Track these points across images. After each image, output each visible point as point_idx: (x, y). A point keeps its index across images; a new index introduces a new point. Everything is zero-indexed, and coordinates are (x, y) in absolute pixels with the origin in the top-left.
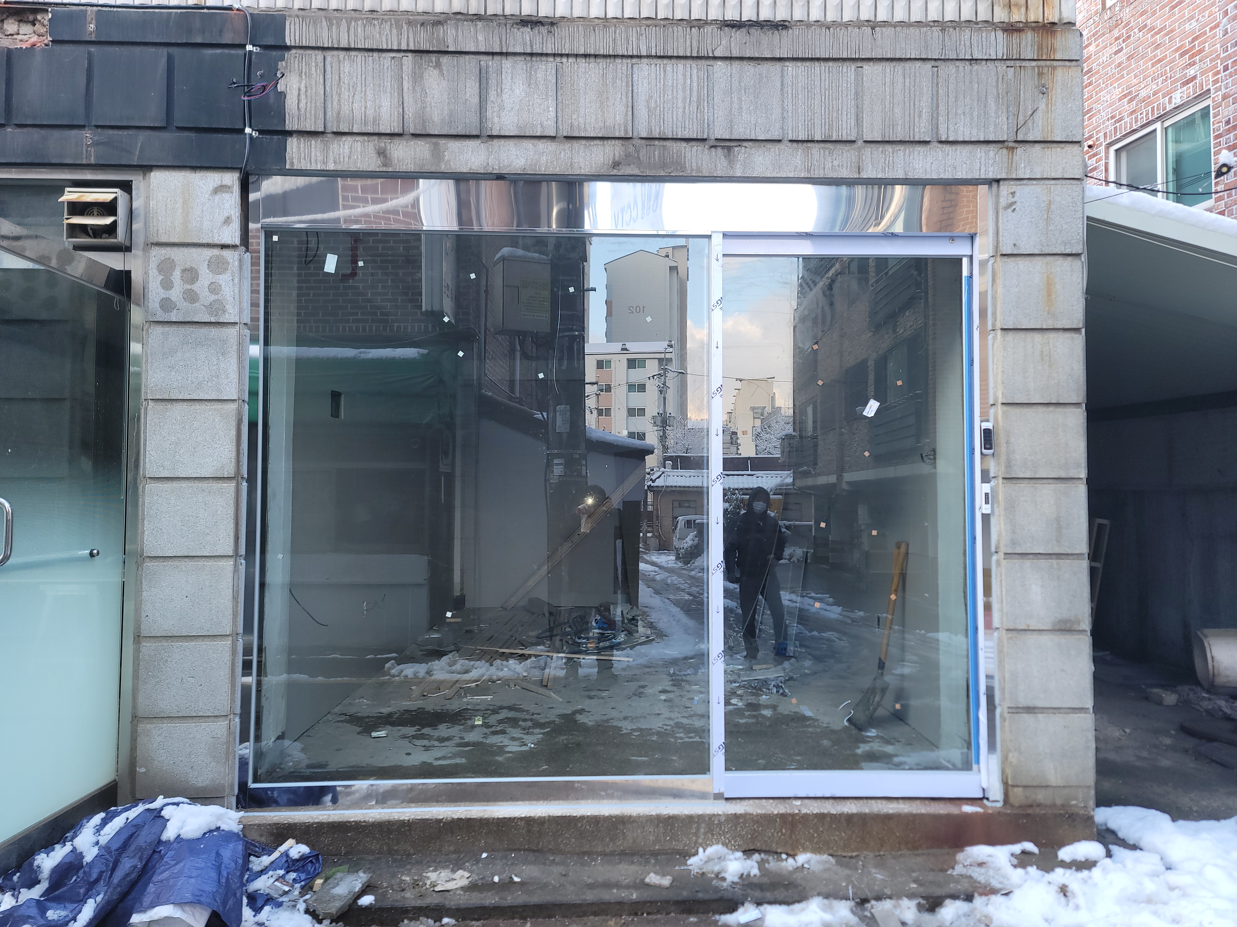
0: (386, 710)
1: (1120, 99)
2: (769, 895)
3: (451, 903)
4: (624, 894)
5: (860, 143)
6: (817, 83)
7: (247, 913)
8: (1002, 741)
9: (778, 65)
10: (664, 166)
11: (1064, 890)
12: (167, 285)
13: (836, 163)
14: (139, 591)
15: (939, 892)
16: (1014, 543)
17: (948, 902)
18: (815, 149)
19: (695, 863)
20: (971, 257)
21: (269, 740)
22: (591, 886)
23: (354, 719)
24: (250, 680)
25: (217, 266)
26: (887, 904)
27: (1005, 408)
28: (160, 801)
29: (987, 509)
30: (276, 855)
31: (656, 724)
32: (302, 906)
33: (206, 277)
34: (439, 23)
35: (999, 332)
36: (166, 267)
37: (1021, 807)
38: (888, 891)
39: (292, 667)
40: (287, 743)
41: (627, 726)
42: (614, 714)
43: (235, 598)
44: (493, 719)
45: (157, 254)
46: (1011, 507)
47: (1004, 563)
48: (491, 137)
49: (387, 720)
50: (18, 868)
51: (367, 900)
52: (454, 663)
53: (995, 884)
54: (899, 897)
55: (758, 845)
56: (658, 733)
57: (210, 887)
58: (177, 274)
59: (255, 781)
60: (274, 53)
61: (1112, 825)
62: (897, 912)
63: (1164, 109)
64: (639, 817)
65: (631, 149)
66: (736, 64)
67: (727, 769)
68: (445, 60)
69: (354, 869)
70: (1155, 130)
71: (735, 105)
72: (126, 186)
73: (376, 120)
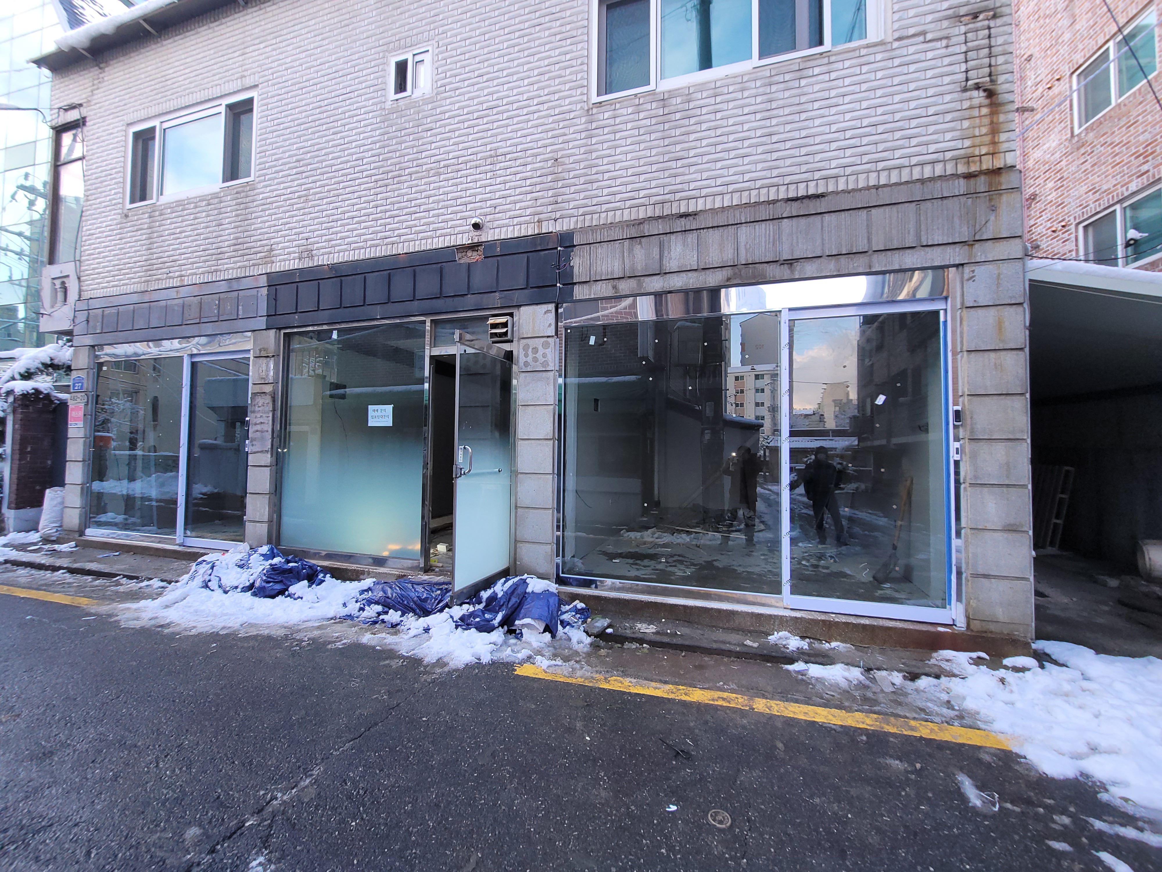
0: (619, 551)
1: (1086, 193)
2: (812, 659)
3: (647, 638)
4: (732, 647)
5: (870, 252)
6: (843, 223)
7: (560, 627)
8: (966, 593)
9: (819, 217)
10: (754, 278)
11: (1002, 681)
12: (526, 355)
13: (855, 265)
14: (516, 487)
15: (917, 671)
16: (976, 477)
17: (923, 677)
18: (843, 259)
19: (773, 638)
20: (946, 310)
21: (568, 557)
22: (715, 641)
23: (605, 553)
24: (560, 533)
25: (546, 346)
26: (884, 673)
27: (970, 397)
28: (526, 576)
29: (957, 457)
30: (571, 606)
31: (757, 570)
32: (582, 629)
33: (541, 351)
34: (641, 223)
35: (965, 353)
36: (526, 348)
37: (977, 632)
38: (885, 667)
39: (578, 529)
40: (576, 559)
41: (740, 569)
42: (734, 563)
43: (553, 492)
44: (671, 560)
45: (523, 341)
46: (974, 456)
47: (969, 489)
48: (666, 273)
49: (620, 556)
50: (475, 597)
51: (609, 631)
52: (653, 534)
53: (956, 672)
54: (892, 671)
55: (809, 635)
56: (757, 574)
57: (546, 614)
58: (530, 350)
59: (563, 573)
60: (569, 249)
61: (1047, 651)
62: (890, 678)
63: (1122, 195)
64: (742, 612)
65: (737, 271)
66: (794, 219)
67: (791, 594)
68: (643, 240)
69: (604, 617)
70: (1115, 211)
71: (795, 241)
72: (511, 315)
73: (612, 273)
